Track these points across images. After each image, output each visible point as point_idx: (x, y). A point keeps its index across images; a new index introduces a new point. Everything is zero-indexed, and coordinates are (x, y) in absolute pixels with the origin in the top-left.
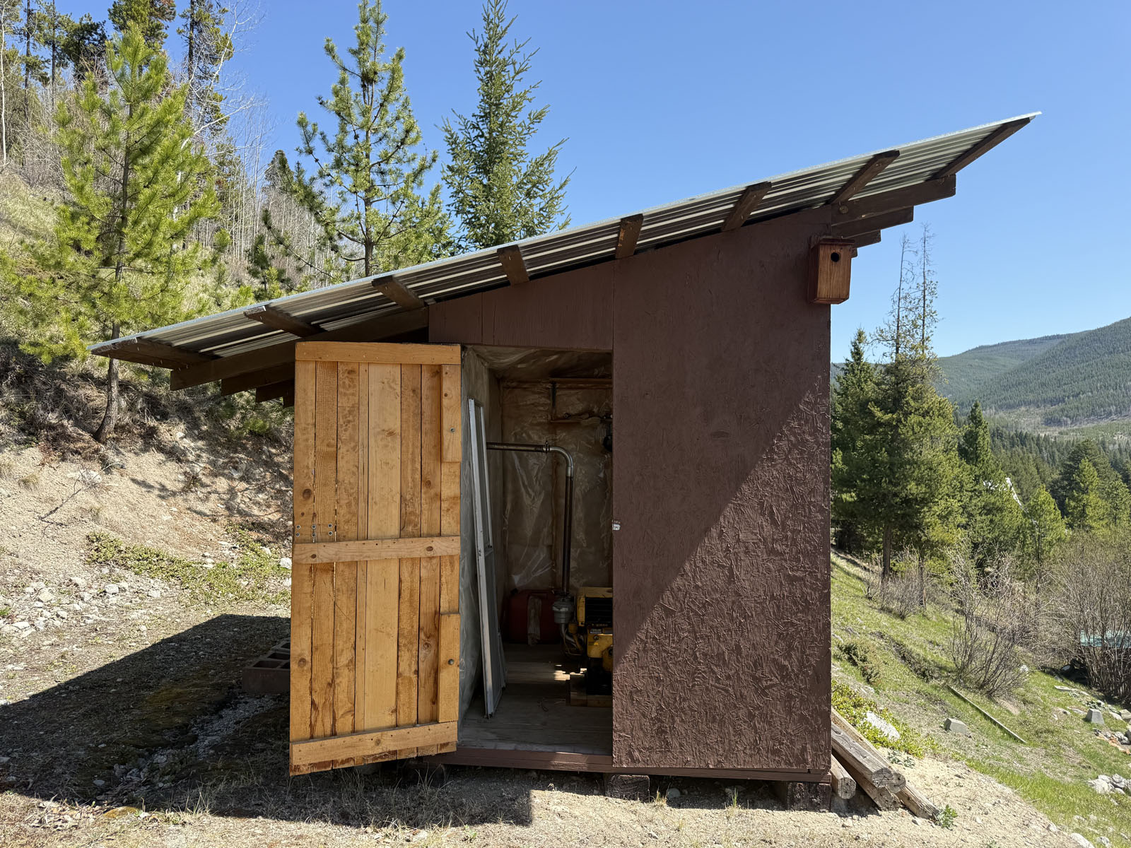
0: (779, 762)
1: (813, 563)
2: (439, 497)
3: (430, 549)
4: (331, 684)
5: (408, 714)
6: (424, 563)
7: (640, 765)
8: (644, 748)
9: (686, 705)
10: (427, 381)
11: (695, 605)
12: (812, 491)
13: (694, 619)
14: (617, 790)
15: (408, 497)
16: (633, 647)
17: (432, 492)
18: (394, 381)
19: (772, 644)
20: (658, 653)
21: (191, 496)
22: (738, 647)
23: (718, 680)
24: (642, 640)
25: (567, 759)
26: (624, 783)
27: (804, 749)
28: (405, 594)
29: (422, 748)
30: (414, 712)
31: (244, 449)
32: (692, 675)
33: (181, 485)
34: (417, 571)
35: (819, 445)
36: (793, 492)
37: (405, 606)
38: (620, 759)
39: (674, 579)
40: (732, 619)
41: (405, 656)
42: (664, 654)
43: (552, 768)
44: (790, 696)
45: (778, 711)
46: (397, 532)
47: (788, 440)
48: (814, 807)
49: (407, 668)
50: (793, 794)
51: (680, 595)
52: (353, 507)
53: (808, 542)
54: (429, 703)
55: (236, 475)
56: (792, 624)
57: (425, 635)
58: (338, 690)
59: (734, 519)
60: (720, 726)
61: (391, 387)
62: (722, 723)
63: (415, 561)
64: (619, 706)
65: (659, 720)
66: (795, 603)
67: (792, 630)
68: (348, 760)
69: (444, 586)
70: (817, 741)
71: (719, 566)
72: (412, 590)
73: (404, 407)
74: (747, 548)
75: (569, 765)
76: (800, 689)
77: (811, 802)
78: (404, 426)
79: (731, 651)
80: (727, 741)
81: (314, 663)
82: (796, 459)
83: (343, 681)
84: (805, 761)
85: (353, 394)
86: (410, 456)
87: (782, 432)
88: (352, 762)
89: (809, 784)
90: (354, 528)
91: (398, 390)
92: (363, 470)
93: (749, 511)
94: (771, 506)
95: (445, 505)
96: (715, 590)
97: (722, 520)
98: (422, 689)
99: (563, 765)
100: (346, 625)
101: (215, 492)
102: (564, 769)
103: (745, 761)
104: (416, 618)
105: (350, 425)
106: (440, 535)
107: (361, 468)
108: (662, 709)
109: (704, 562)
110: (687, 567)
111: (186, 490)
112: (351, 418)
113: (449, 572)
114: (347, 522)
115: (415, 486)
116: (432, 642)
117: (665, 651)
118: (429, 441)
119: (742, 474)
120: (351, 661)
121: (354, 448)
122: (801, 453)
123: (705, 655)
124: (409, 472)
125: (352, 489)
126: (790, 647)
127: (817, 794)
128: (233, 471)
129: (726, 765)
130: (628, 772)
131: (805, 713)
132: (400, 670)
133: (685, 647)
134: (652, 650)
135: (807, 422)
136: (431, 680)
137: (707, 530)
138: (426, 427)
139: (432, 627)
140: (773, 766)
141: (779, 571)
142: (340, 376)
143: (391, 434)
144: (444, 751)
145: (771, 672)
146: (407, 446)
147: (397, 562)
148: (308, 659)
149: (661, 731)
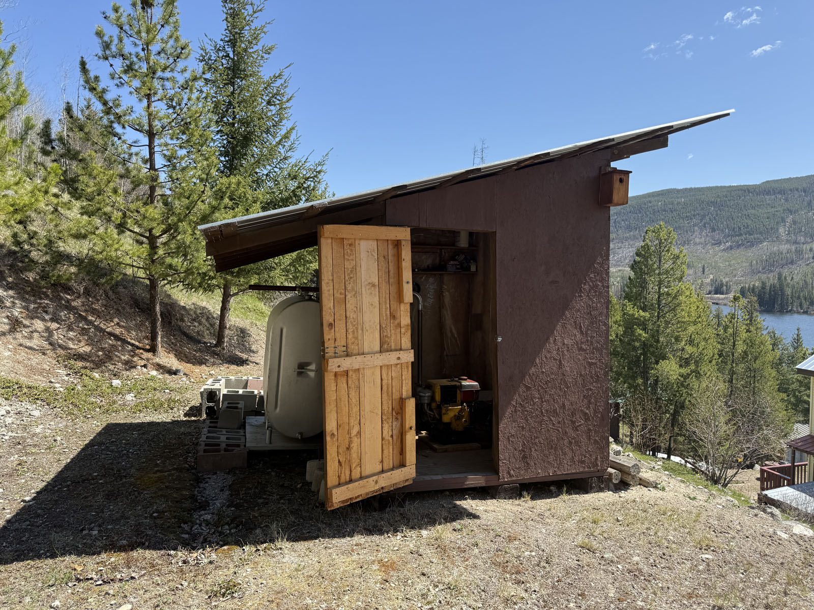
0: (584, 468)
1: (601, 354)
2: (399, 325)
3: (399, 358)
4: (348, 448)
5: (388, 464)
6: (393, 368)
7: (514, 479)
8: (516, 468)
9: (537, 440)
10: (391, 251)
11: (542, 382)
12: (601, 314)
13: (542, 391)
14: (502, 494)
15: (384, 326)
16: (509, 410)
17: (396, 322)
18: (374, 251)
19: (581, 401)
20: (523, 413)
21: (18, 335)
22: (564, 405)
23: (554, 424)
24: (514, 406)
25: (475, 480)
26: (506, 490)
27: (597, 458)
28: (385, 388)
29: (396, 484)
30: (391, 461)
31: (47, 296)
32: (540, 423)
33: (7, 327)
34: (390, 373)
35: (604, 287)
36: (591, 314)
37: (385, 395)
38: (504, 477)
39: (531, 368)
40: (561, 390)
41: (386, 426)
42: (526, 413)
43: (466, 487)
44: (589, 430)
45: (584, 439)
46: (379, 349)
47: (589, 285)
48: (601, 490)
49: (387, 434)
50: (591, 484)
51: (534, 378)
52: (356, 334)
53: (598, 343)
54: (399, 454)
55: (47, 317)
56: (591, 390)
57: (396, 412)
58: (353, 451)
59: (561, 332)
60: (555, 451)
61: (372, 255)
62: (556, 449)
63: (389, 367)
64: (502, 445)
65: (524, 451)
66: (592, 377)
67: (590, 392)
68: (358, 496)
69: (404, 382)
70: (603, 453)
71: (554, 359)
72: (388, 385)
73: (380, 268)
74: (568, 348)
75: (476, 483)
76: (594, 425)
77: (600, 487)
78: (380, 280)
79: (560, 408)
80: (558, 459)
81: (339, 435)
82: (593, 296)
83: (355, 446)
84: (597, 465)
85: (352, 260)
86: (384, 300)
87: (586, 280)
88: (361, 497)
89: (599, 478)
90: (357, 347)
91: (376, 257)
92: (359, 309)
93: (569, 326)
94: (580, 323)
95: (403, 330)
96: (552, 373)
97: (555, 332)
98: (395, 447)
99: (472, 484)
100: (355, 409)
101: (36, 331)
102: (472, 486)
103: (568, 469)
104: (390, 402)
105: (352, 280)
106: (401, 349)
107: (358, 308)
108: (525, 444)
109: (546, 357)
110: (537, 361)
111: (13, 330)
112: (352, 276)
113: (406, 373)
114: (353, 343)
115: (387, 319)
116: (399, 417)
117: (526, 411)
118: (393, 289)
119: (566, 305)
120: (358, 432)
121: (354, 295)
122: (596, 292)
123: (547, 411)
124: (384, 310)
125: (355, 322)
126: (590, 402)
127: (602, 482)
128: (44, 314)
129: (559, 473)
130: (508, 483)
131: (597, 438)
132: (384, 435)
133: (536, 407)
134: (519, 411)
135: (598, 274)
136: (399, 440)
137: (548, 339)
138: (391, 280)
139: (398, 407)
140: (581, 470)
141: (584, 360)
142: (345, 248)
143: (374, 285)
144: (407, 484)
145: (580, 417)
146: (382, 294)
147: (379, 367)
148: (336, 433)
149: (524, 457)
